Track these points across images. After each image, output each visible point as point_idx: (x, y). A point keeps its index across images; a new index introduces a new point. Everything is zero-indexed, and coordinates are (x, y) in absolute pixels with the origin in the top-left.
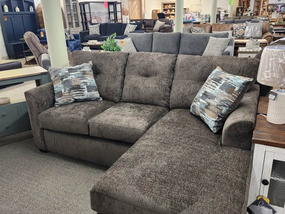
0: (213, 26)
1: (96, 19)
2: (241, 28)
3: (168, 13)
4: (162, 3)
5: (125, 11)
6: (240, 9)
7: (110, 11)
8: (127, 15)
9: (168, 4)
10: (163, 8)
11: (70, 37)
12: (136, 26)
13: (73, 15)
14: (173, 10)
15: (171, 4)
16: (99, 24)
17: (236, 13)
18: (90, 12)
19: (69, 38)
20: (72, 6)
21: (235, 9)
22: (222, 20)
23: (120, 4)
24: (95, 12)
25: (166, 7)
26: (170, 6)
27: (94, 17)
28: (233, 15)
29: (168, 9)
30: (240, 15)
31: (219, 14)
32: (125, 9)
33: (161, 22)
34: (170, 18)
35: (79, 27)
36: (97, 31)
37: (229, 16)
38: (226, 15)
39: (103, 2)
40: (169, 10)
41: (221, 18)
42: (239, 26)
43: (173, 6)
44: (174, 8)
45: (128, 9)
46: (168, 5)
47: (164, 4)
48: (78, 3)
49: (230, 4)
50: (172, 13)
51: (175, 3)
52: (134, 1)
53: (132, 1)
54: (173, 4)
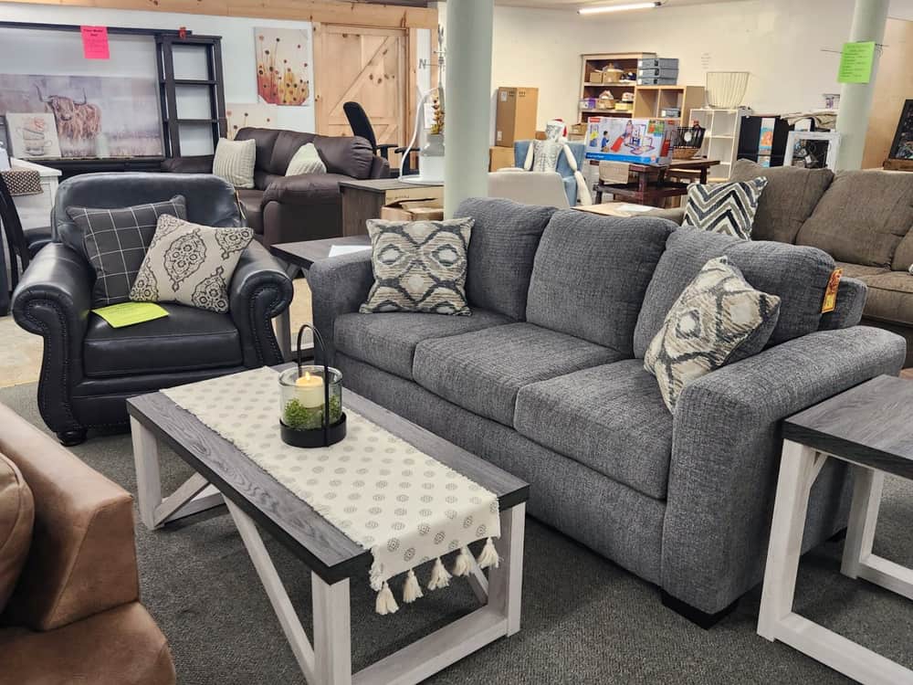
3: (602, 106)
4: (583, 56)
5: (280, 84)
8: (299, 101)
10: (583, 83)
14: (625, 96)
15: (619, 64)
24: (52, 76)
25: (596, 78)
26: (610, 76)
27: (46, 98)
29: (605, 88)
32: (282, 74)
40: (606, 95)
43: (624, 76)
44: (632, 83)
45: (304, 74)
46: (606, 68)
47: (588, 62)
50: (620, 107)
51: (636, 61)
52: (363, 39)
53: (345, 36)
54: (628, 65)
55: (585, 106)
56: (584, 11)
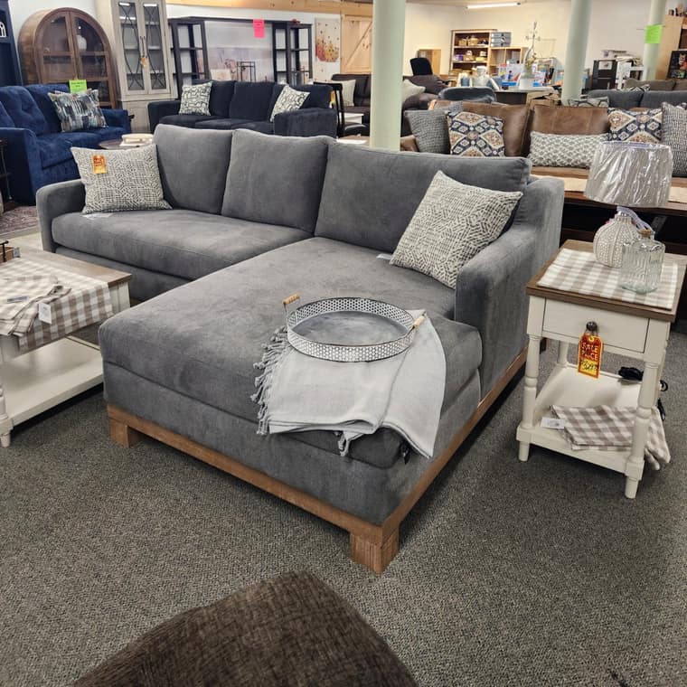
0: (536, 111)
1: (229, 67)
2: (642, 127)
3: (467, 59)
4: (452, 31)
5: (326, 49)
6: (684, 56)
7: (277, 48)
8: (334, 60)
9: (469, 35)
10: (454, 47)
11: (85, 119)
12: (307, 94)
13: (144, 52)
14: (482, 53)
15: (478, 35)
16: (210, 84)
17: (670, 69)
18: (204, 49)
19: (82, 122)
20: (144, 27)
21: (665, 56)
22: (619, 87)
23: (307, 30)
24: (227, 48)
25: (463, 44)
26: (473, 42)
27: (224, 61)
28: (659, 74)
29: (469, 49)
30: (683, 74)
31: (610, 68)
32: (327, 44)
33: (415, 86)
34: (471, 73)
35: (165, 88)
36: (202, 102)
37: (644, 78)
38: (635, 75)
39: (251, 21)
40: (469, 53)
41: (617, 81)
42: (633, 119)
43: (482, 42)
44: (486, 46)
45: (337, 44)
46: (470, 38)
47: (456, 34)
48: (167, 22)
49: (648, 39)
50: (479, 59)
51: (488, 34)
52: (361, 23)
53: (353, 22)
54: (483, 37)
55: (456, 59)
56: (470, 7)
